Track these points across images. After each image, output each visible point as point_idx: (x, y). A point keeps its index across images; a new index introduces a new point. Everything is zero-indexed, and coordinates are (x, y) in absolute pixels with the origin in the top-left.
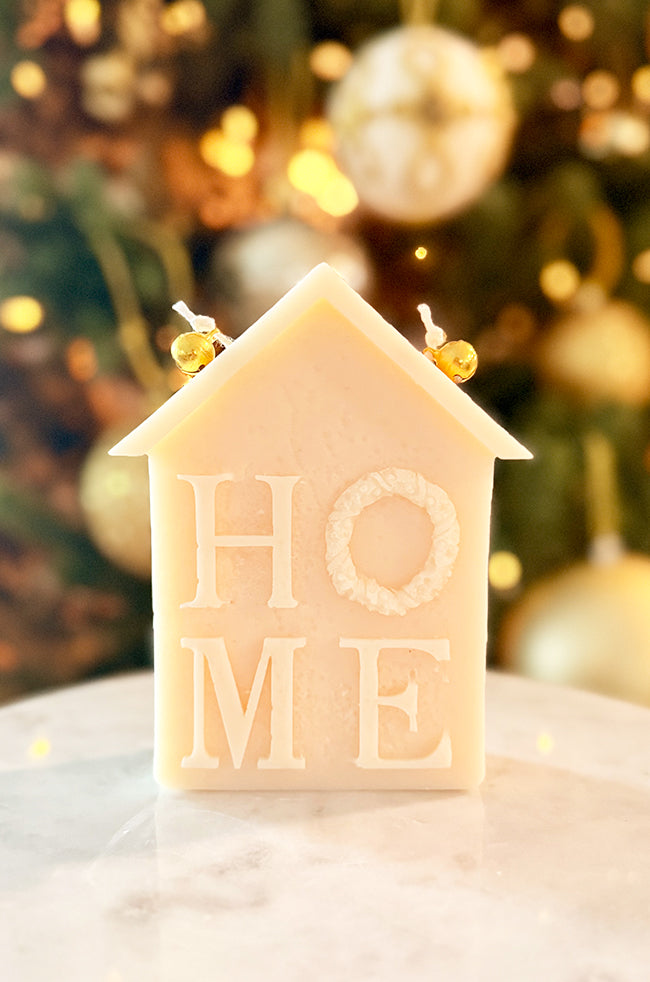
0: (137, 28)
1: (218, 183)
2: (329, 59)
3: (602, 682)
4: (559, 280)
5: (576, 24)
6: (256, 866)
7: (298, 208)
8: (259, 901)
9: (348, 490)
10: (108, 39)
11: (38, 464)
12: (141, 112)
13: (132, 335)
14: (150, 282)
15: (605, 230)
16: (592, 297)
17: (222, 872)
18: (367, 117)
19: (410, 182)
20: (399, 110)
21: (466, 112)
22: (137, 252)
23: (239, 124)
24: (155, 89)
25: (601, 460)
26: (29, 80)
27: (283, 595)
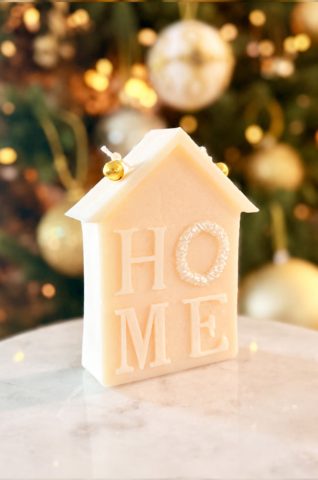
0: (57, 23)
1: (93, 94)
2: (146, 36)
3: (285, 317)
4: (254, 134)
5: (257, 18)
6: (137, 408)
7: (133, 104)
8: (141, 424)
9: (186, 231)
10: (44, 29)
11: (14, 225)
12: (61, 62)
13: (60, 164)
14: (68, 140)
15: (275, 111)
16: (270, 142)
17: (122, 412)
18: (166, 62)
19: (187, 91)
20: (181, 59)
21: (212, 59)
22: (61, 126)
23: (104, 67)
24: (67, 51)
25: (278, 216)
26: (9, 49)
27: (160, 283)
